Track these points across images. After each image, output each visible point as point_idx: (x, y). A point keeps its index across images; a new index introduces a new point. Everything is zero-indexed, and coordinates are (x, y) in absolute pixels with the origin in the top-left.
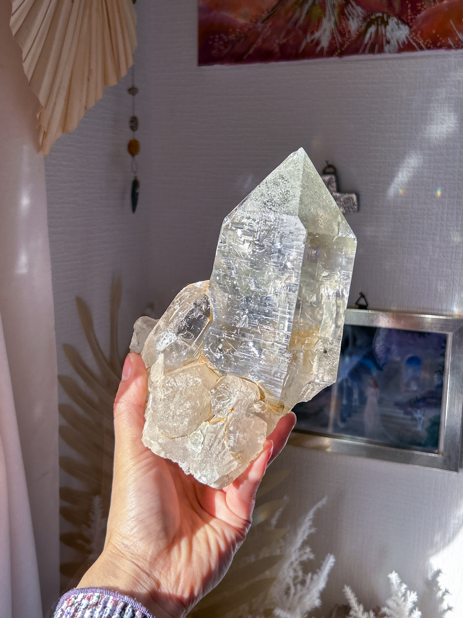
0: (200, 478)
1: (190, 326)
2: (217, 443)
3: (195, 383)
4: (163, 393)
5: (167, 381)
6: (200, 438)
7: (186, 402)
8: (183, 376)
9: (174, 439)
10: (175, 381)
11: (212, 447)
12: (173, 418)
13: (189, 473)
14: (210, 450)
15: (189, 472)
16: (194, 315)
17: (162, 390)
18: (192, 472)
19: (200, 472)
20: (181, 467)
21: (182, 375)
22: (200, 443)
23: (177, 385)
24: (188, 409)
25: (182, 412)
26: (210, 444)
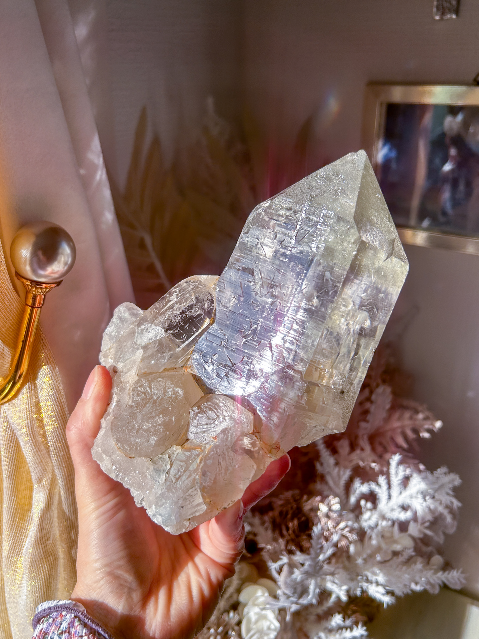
0: (154, 515)
1: (185, 324)
2: (187, 476)
3: (174, 394)
4: (132, 398)
5: (139, 385)
6: (166, 465)
7: (158, 416)
8: (163, 382)
9: (132, 459)
10: (150, 387)
11: (179, 480)
12: (137, 432)
13: (141, 506)
14: (175, 482)
15: (141, 504)
16: (193, 311)
17: (131, 394)
18: (144, 504)
19: (156, 508)
20: (132, 495)
21: (160, 381)
22: (164, 471)
23: (151, 391)
24: (159, 425)
25: (151, 427)
26: (177, 476)
